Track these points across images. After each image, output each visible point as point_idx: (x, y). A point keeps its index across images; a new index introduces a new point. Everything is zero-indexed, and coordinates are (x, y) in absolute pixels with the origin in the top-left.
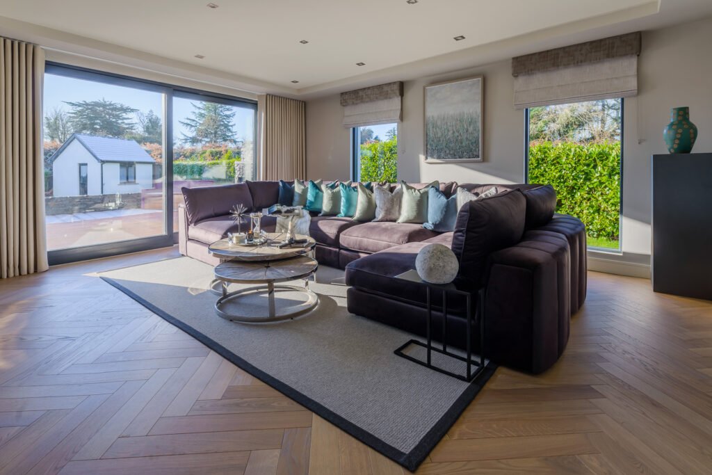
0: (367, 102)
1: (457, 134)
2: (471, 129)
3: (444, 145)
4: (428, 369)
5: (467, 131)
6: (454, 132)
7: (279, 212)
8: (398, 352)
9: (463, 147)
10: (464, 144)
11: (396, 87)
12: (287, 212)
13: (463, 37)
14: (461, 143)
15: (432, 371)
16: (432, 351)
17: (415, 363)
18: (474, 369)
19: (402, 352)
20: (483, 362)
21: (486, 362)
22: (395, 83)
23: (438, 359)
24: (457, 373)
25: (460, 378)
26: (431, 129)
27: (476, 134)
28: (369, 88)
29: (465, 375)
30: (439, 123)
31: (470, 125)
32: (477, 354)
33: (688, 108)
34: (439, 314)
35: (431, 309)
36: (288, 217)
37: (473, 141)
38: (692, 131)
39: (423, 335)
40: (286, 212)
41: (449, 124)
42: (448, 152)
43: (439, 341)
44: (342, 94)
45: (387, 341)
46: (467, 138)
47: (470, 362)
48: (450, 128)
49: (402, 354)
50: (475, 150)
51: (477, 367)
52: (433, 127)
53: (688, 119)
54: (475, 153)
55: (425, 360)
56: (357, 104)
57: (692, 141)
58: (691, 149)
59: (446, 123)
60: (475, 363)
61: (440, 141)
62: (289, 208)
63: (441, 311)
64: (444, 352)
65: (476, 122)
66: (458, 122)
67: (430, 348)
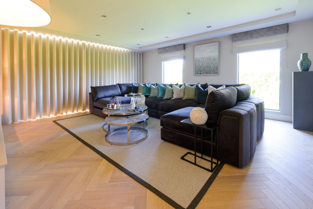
0: (169, 52)
1: (208, 64)
2: (214, 62)
3: (203, 69)
4: (195, 166)
5: (213, 63)
6: (207, 64)
7: (132, 96)
8: (182, 158)
9: (211, 69)
10: (211, 68)
11: (182, 46)
12: (136, 95)
13: (210, 27)
14: (210, 68)
15: (197, 167)
16: (197, 158)
17: (190, 163)
18: (214, 165)
19: (184, 158)
20: (218, 162)
21: (219, 162)
22: (181, 44)
23: (199, 161)
24: (207, 168)
25: (208, 170)
26: (197, 63)
27: (216, 65)
28: (170, 46)
29: (210, 169)
30: (200, 60)
31: (214, 61)
32: (215, 158)
33: (307, 53)
34: (200, 139)
35: (196, 137)
36: (136, 97)
37: (215, 67)
38: (309, 62)
39: (193, 150)
40: (134, 96)
41: (205, 60)
42: (204, 71)
43: (199, 152)
44: (159, 49)
45: (178, 153)
46: (212, 66)
47: (212, 162)
48: (205, 62)
49: (184, 159)
50: (216, 71)
51: (215, 165)
52: (198, 62)
53: (308, 58)
54: (216, 72)
55: (194, 162)
56: (165, 53)
57: (309, 66)
58: (309, 69)
59: (204, 60)
60: (215, 163)
61: (201, 67)
62: (136, 94)
63: (201, 138)
64: (202, 158)
65: (216, 59)
66: (209, 60)
67: (196, 156)
